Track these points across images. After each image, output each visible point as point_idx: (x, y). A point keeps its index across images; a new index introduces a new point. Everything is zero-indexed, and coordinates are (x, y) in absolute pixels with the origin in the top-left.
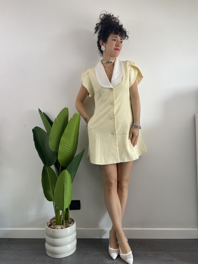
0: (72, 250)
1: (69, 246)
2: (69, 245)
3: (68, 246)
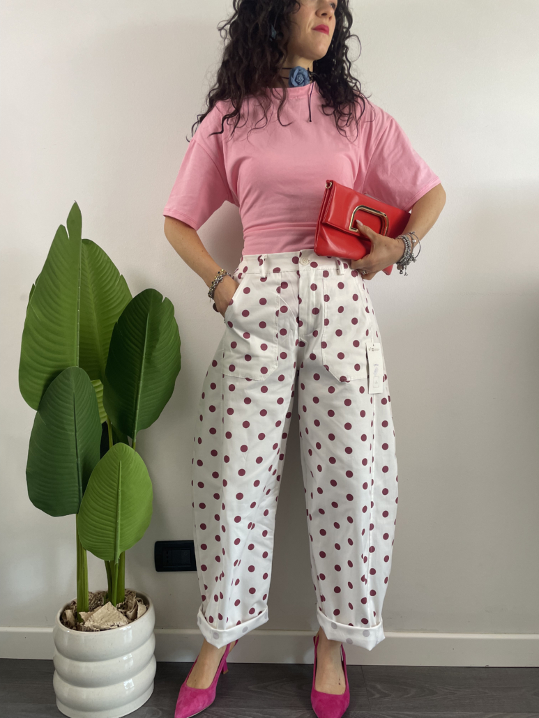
0: (139, 696)
1: (129, 685)
2: (131, 681)
3: (126, 683)
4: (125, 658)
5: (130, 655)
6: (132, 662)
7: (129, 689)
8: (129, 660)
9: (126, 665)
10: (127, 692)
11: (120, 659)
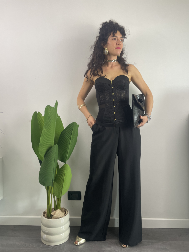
0: (67, 237)
2: (63, 234)
3: (62, 234)
4: (62, 227)
5: (63, 227)
6: (64, 228)
7: (63, 236)
8: (63, 228)
9: (62, 229)
10: (62, 237)
11: (60, 228)
